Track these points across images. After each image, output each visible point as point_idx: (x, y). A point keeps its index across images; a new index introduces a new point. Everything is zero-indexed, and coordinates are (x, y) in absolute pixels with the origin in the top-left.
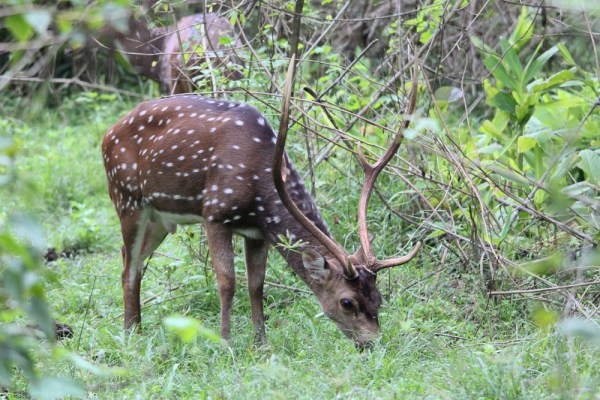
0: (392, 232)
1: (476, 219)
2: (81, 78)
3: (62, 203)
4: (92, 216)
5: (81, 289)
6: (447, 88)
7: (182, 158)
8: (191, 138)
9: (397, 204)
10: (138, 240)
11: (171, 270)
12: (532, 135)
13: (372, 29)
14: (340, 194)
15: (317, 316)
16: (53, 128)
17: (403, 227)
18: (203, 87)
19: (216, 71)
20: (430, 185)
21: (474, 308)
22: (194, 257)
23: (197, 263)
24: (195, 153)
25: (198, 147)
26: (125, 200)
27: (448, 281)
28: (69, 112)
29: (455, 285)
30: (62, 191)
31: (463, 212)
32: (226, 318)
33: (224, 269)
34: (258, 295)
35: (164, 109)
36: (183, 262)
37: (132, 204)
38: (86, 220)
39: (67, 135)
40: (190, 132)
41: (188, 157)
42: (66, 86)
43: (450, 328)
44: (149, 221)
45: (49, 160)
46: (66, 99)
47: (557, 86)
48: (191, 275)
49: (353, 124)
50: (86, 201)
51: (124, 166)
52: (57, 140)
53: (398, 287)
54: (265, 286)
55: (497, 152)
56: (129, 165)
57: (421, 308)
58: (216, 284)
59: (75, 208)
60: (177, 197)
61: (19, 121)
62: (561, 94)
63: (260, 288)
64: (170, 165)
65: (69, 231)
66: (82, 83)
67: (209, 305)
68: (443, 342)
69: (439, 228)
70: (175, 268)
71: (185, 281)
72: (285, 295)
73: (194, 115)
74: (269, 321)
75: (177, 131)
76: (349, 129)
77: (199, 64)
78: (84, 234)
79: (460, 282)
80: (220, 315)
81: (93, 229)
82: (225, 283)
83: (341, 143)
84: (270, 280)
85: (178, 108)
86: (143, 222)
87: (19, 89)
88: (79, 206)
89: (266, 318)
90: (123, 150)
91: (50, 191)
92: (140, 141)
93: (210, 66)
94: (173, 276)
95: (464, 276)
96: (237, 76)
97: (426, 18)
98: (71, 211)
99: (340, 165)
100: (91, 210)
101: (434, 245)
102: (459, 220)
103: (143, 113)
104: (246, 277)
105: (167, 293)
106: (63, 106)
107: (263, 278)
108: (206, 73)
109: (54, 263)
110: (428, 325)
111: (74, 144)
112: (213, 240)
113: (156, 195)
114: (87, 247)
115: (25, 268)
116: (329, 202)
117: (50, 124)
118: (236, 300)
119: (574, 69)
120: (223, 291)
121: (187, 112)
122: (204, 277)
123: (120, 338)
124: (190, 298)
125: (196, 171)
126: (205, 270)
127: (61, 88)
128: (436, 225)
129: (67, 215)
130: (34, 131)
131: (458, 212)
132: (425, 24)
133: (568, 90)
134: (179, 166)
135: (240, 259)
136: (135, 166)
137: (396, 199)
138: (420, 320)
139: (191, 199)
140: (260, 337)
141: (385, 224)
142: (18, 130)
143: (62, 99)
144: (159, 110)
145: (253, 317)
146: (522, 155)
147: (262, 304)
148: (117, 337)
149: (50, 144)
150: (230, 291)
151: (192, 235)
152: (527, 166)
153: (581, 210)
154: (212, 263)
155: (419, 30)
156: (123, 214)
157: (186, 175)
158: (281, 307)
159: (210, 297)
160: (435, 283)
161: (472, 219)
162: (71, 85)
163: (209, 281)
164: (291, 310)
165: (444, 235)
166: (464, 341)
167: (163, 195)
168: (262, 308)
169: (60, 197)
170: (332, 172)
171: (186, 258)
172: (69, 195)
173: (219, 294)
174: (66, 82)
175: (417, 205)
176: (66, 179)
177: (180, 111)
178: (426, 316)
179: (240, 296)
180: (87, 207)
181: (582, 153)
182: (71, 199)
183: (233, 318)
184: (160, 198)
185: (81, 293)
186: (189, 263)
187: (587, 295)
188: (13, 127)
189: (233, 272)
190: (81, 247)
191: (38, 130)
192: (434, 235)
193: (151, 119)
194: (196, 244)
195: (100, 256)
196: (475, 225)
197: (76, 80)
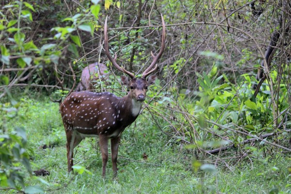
0: (164, 140)
1: (192, 135)
2: (58, 85)
3: (49, 129)
4: (59, 134)
5: (54, 158)
6: (185, 89)
7: (86, 114)
8: (88, 107)
9: (166, 130)
10: (72, 141)
11: (85, 152)
12: (213, 106)
13: (161, 69)
14: (146, 126)
15: (136, 169)
16: (48, 103)
17: (168, 138)
18: (97, 88)
19: (102, 82)
20: (177, 123)
21: (191, 166)
22: (93, 147)
23: (94, 150)
24: (90, 112)
25: (91, 110)
26: (68, 127)
27: (183, 157)
28: (53, 97)
29: (185, 158)
30: (49, 124)
31: (188, 133)
32: (104, 169)
33: (104, 152)
34: (115, 161)
35: (80, 96)
36: (89, 149)
37: (70, 128)
38: (58, 135)
39: (52, 105)
40: (88, 105)
41: (88, 113)
42: (53, 88)
43: (182, 173)
44: (76, 134)
45: (45, 114)
46: (53, 93)
47: (223, 89)
48: (92, 154)
49: (151, 102)
50: (58, 129)
51: (67, 115)
52: (49, 107)
53: (165, 159)
54: (118, 158)
55: (201, 112)
56: (68, 115)
57: (173, 166)
58: (101, 157)
59: (54, 131)
60: (86, 128)
61: (36, 100)
62: (225, 92)
63: (116, 158)
64: (82, 117)
65: (51, 139)
66: (58, 87)
67: (98, 164)
68: (179, 178)
69: (179, 138)
70: (86, 151)
71: (90, 156)
72: (125, 161)
73: (89, 99)
74: (119, 170)
75: (84, 105)
76: (149, 104)
77: (96, 80)
78: (57, 140)
79: (187, 157)
80: (102, 168)
81: (60, 138)
82: (105, 157)
83: (146, 108)
84: (120, 156)
85: (84, 96)
86: (74, 134)
87: (36, 89)
88: (55, 130)
89: (118, 169)
90: (66, 109)
91: (46, 125)
92: (72, 106)
93: (100, 80)
94: (85, 154)
95: (188, 155)
96: (110, 84)
97: (177, 65)
98: (52, 132)
99: (147, 116)
100: (59, 132)
101: (178, 144)
102: (187, 135)
103: (73, 97)
104: (111, 155)
105: (83, 160)
106: (51, 95)
107: (117, 155)
108: (99, 83)
109: (45, 150)
110: (175, 172)
111: (55, 108)
112: (102, 141)
113: (78, 127)
114: (57, 144)
115: (20, 147)
116: (142, 129)
117: (46, 101)
118: (108, 163)
119: (229, 83)
120: (104, 159)
121: (87, 98)
122: (96, 155)
123: (66, 176)
124: (91, 162)
125: (92, 118)
126: (97, 152)
127: (50, 89)
128: (178, 137)
129: (51, 133)
130: (41, 104)
131: (186, 133)
132: (177, 67)
133: (227, 90)
134: (85, 117)
135: (110, 148)
136: (70, 115)
137: (166, 128)
138: (172, 170)
139: (91, 129)
140: (115, 175)
141: (161, 137)
142: (35, 103)
143: (51, 93)
144: (78, 96)
145: (113, 169)
146: (210, 113)
147: (116, 164)
148: (65, 175)
149: (46, 108)
150: (106, 160)
151: (93, 140)
152: (212, 118)
153: (230, 133)
154: (99, 150)
155: (175, 69)
156: (67, 132)
157: (88, 120)
158: (124, 165)
159: (99, 162)
160: (178, 157)
161: (191, 135)
162: (55, 88)
163: (98, 156)
164: (127, 167)
165: (181, 141)
166: (187, 178)
167: (81, 128)
168: (116, 165)
169: (49, 127)
170: (143, 118)
171: (90, 148)
172: (52, 126)
173: (102, 160)
174: (53, 87)
175: (173, 130)
176: (51, 120)
177: (85, 98)
178: (174, 169)
179: (109, 161)
180: (58, 130)
181: (231, 112)
182: (53, 127)
183: (107, 169)
184: (79, 129)
185: (54, 160)
186: (91, 150)
187: (230, 162)
188: (34, 102)
189: (107, 153)
190: (56, 144)
191: (43, 103)
192: (178, 141)
193: (75, 99)
194: (94, 143)
195: (62, 147)
196: (192, 137)
197: (56, 86)
